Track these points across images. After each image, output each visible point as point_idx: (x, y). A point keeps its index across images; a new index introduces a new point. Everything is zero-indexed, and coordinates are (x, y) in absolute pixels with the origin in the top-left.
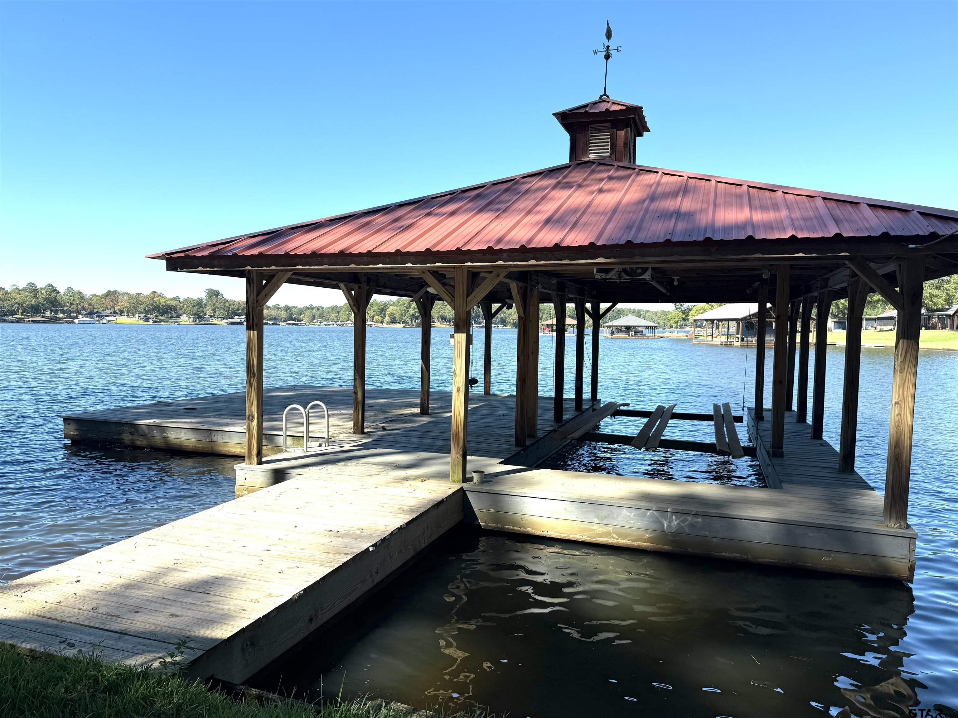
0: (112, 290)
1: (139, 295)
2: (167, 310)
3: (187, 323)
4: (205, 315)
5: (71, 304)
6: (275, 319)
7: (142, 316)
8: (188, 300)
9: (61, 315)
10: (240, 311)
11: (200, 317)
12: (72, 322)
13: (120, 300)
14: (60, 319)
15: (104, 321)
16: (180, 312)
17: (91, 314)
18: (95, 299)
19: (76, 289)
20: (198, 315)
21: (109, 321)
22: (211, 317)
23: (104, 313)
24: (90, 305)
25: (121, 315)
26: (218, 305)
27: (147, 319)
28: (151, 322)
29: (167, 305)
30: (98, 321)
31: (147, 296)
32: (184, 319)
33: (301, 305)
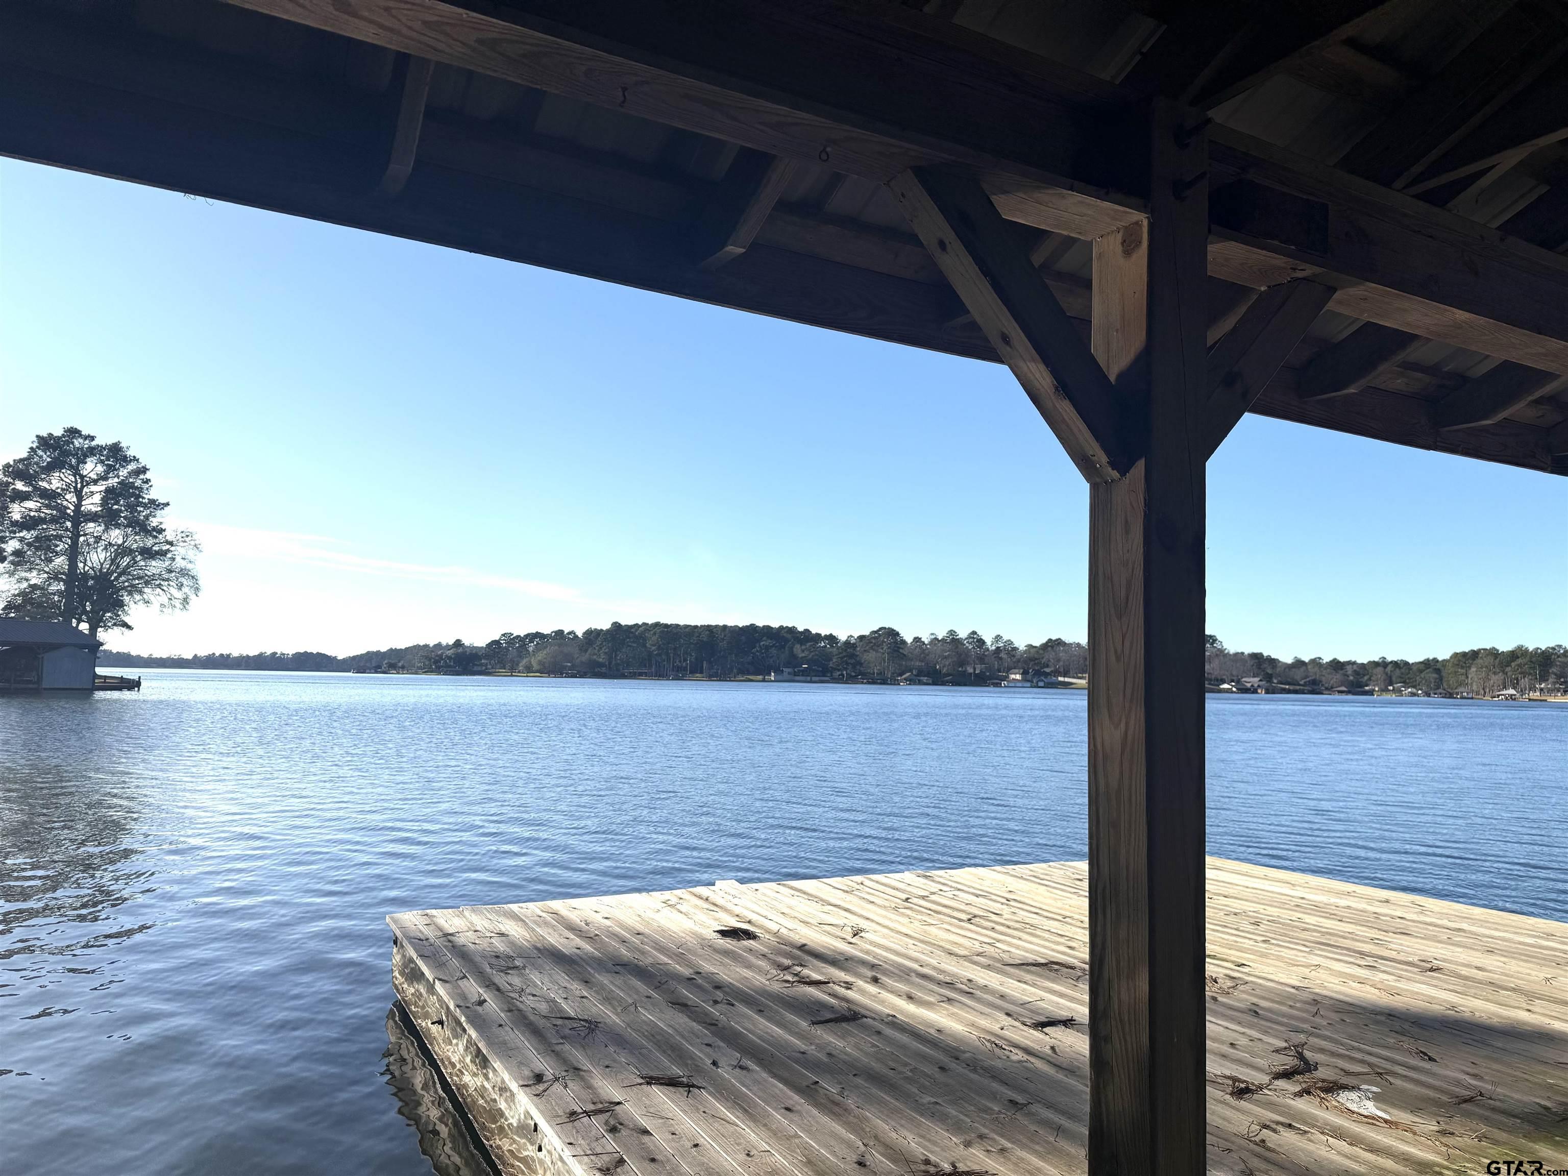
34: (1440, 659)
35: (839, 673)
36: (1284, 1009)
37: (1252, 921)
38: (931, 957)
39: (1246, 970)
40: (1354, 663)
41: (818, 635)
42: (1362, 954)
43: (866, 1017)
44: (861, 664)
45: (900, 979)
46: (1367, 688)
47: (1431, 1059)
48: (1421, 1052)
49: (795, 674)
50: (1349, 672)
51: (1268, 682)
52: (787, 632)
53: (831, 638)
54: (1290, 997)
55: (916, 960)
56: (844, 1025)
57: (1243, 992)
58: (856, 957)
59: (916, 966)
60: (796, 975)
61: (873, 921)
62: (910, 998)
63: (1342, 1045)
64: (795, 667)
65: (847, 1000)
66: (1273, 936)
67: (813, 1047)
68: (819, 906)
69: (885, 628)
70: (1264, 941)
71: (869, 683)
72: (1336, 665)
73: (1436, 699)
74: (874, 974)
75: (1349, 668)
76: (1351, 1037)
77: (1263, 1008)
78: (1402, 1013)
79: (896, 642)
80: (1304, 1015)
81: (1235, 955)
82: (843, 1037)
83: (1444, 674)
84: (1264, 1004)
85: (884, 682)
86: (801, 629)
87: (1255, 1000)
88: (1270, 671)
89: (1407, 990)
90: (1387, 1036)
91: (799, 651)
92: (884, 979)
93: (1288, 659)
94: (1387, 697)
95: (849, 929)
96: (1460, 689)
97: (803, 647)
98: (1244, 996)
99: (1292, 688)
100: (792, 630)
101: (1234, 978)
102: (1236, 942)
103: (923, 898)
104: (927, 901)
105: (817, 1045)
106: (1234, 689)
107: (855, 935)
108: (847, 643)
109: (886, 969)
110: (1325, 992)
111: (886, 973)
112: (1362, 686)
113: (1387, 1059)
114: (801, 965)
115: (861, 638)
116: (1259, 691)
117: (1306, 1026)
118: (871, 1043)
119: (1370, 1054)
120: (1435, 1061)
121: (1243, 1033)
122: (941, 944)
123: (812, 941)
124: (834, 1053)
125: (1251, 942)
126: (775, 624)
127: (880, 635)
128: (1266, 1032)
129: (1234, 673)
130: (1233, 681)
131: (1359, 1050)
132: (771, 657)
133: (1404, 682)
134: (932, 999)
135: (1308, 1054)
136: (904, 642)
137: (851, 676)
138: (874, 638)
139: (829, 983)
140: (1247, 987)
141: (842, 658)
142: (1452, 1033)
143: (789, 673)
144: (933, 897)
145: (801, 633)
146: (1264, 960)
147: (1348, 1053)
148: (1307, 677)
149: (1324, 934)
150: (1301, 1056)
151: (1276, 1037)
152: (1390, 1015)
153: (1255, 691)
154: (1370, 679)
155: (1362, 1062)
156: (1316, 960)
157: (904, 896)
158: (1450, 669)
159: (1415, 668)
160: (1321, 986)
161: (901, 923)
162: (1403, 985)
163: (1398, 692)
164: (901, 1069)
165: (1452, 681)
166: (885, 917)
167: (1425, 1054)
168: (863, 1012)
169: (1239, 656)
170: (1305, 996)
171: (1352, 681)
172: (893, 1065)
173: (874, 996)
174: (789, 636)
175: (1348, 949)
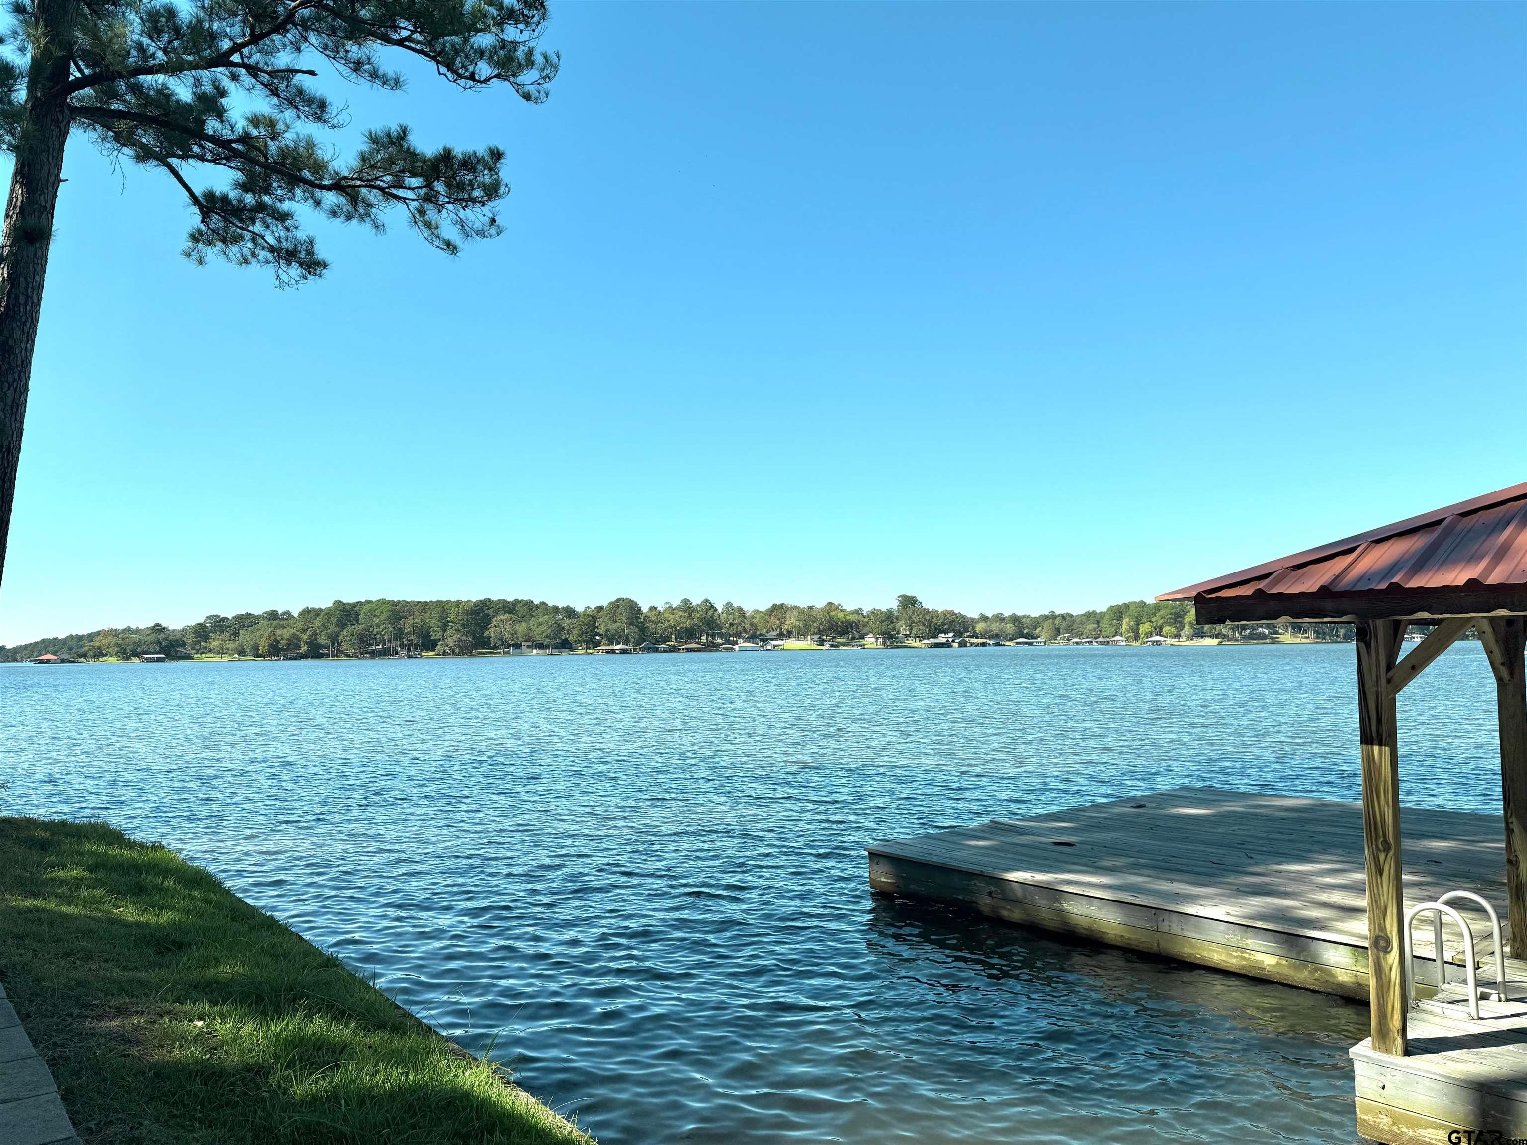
0: (778, 604)
1: (810, 608)
2: (847, 628)
3: (874, 646)
4: (898, 633)
5: (731, 625)
6: (997, 636)
7: (816, 637)
8: (875, 613)
9: (719, 640)
10: (946, 626)
11: (891, 637)
12: (732, 649)
13: (787, 616)
14: (718, 645)
15: (769, 647)
16: (864, 631)
17: (753, 637)
18: (757, 616)
19: (736, 605)
20: (889, 633)
21: (775, 646)
22: (906, 636)
23: (769, 636)
24: (752, 625)
25: (789, 637)
26: (915, 618)
27: (821, 642)
28: (827, 646)
29: (846, 621)
30: (762, 646)
31: (822, 609)
32: (870, 640)
53: (569, 610)
69: (623, 599)
79: (633, 611)
83: (1101, 624)
97: (541, 620)
99: (978, 641)
108: (584, 614)
115: (599, 609)
127: (618, 606)
130: (931, 637)
133: (1070, 632)
136: (641, 611)
138: (612, 608)
141: (581, 630)
148: (990, 631)
158: (1107, 620)
159: (1078, 620)
165: (1109, 630)
171: (1027, 633)
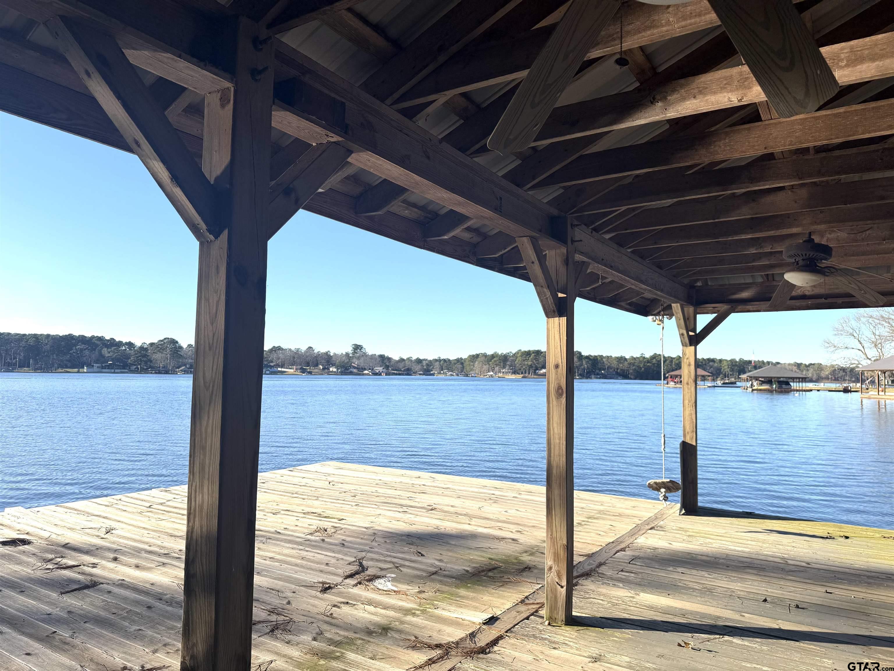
6: (408, 370)
7: (299, 367)
11: (346, 369)
25: (282, 367)
27: (302, 371)
32: (333, 370)
33: (430, 358)
34: (463, 358)
35: (134, 367)
36: (358, 540)
37: (353, 494)
38: (158, 540)
39: (343, 522)
40: (427, 360)
41: (120, 342)
42: (402, 506)
43: (102, 584)
44: (151, 361)
45: (133, 556)
46: (432, 372)
47: (422, 555)
48: (419, 552)
49: (103, 368)
50: (424, 364)
51: (387, 369)
52: (97, 340)
53: (130, 345)
54: (364, 533)
55: (147, 543)
56: (85, 591)
57: (339, 534)
58: (104, 546)
59: (146, 547)
60: (57, 564)
61: (122, 522)
62: (137, 567)
63: (382, 555)
64: (102, 363)
65: (91, 575)
66: (361, 502)
67: (58, 609)
68: (84, 518)
69: (168, 338)
70: (356, 505)
71: (156, 373)
72: (419, 361)
73: (461, 377)
74: (115, 555)
75: (424, 362)
76: (388, 550)
77: (347, 542)
78: (415, 534)
79: (175, 348)
80: (367, 542)
81: (340, 515)
82: (83, 599)
83: (464, 365)
84: (348, 539)
85: (167, 372)
86: (108, 338)
87: (344, 538)
88: (387, 364)
89: (418, 522)
90: (404, 547)
91: (106, 352)
92: (121, 557)
93: (396, 358)
94: (440, 376)
95: (104, 530)
96: (471, 372)
97: (109, 350)
98: (339, 536)
99: (398, 372)
100: (101, 339)
101: (336, 527)
102: (342, 507)
103: (161, 504)
104: (164, 506)
105: (62, 607)
106: (370, 374)
107: (107, 533)
108: (142, 348)
109: (125, 551)
110: (380, 528)
111: (124, 553)
112: (430, 371)
113: (402, 559)
114: (62, 557)
115: (152, 344)
116: (382, 374)
117: (367, 548)
118: (102, 599)
119: (395, 557)
120: (424, 556)
121: (334, 557)
122: (167, 531)
123: (74, 540)
124: (72, 610)
125: (350, 506)
126: (88, 334)
127: (164, 343)
128: (346, 555)
129: (371, 365)
130: (370, 369)
131: (390, 556)
132: (84, 357)
133: (448, 369)
134: (152, 565)
135: (364, 563)
136: (181, 347)
137: (144, 369)
138: (161, 345)
139: (80, 566)
140: (342, 531)
141: (137, 357)
142: (434, 540)
143: (98, 367)
144: (169, 503)
145: (108, 340)
146: (355, 515)
147: (384, 559)
148: (405, 367)
149: (386, 497)
150: (361, 565)
151: (351, 556)
152: (408, 535)
153: (380, 375)
154: (433, 368)
155: (390, 562)
156: (378, 512)
157: (148, 505)
158: (467, 363)
159: (453, 362)
160: (379, 525)
161: (143, 522)
162: (418, 519)
163: (445, 374)
164: (120, 612)
165: (468, 368)
166: (132, 519)
167: (420, 553)
168: (102, 581)
169: (373, 357)
170: (370, 531)
171: (425, 369)
172: (114, 611)
173: (111, 569)
174: (98, 343)
175: (396, 504)
